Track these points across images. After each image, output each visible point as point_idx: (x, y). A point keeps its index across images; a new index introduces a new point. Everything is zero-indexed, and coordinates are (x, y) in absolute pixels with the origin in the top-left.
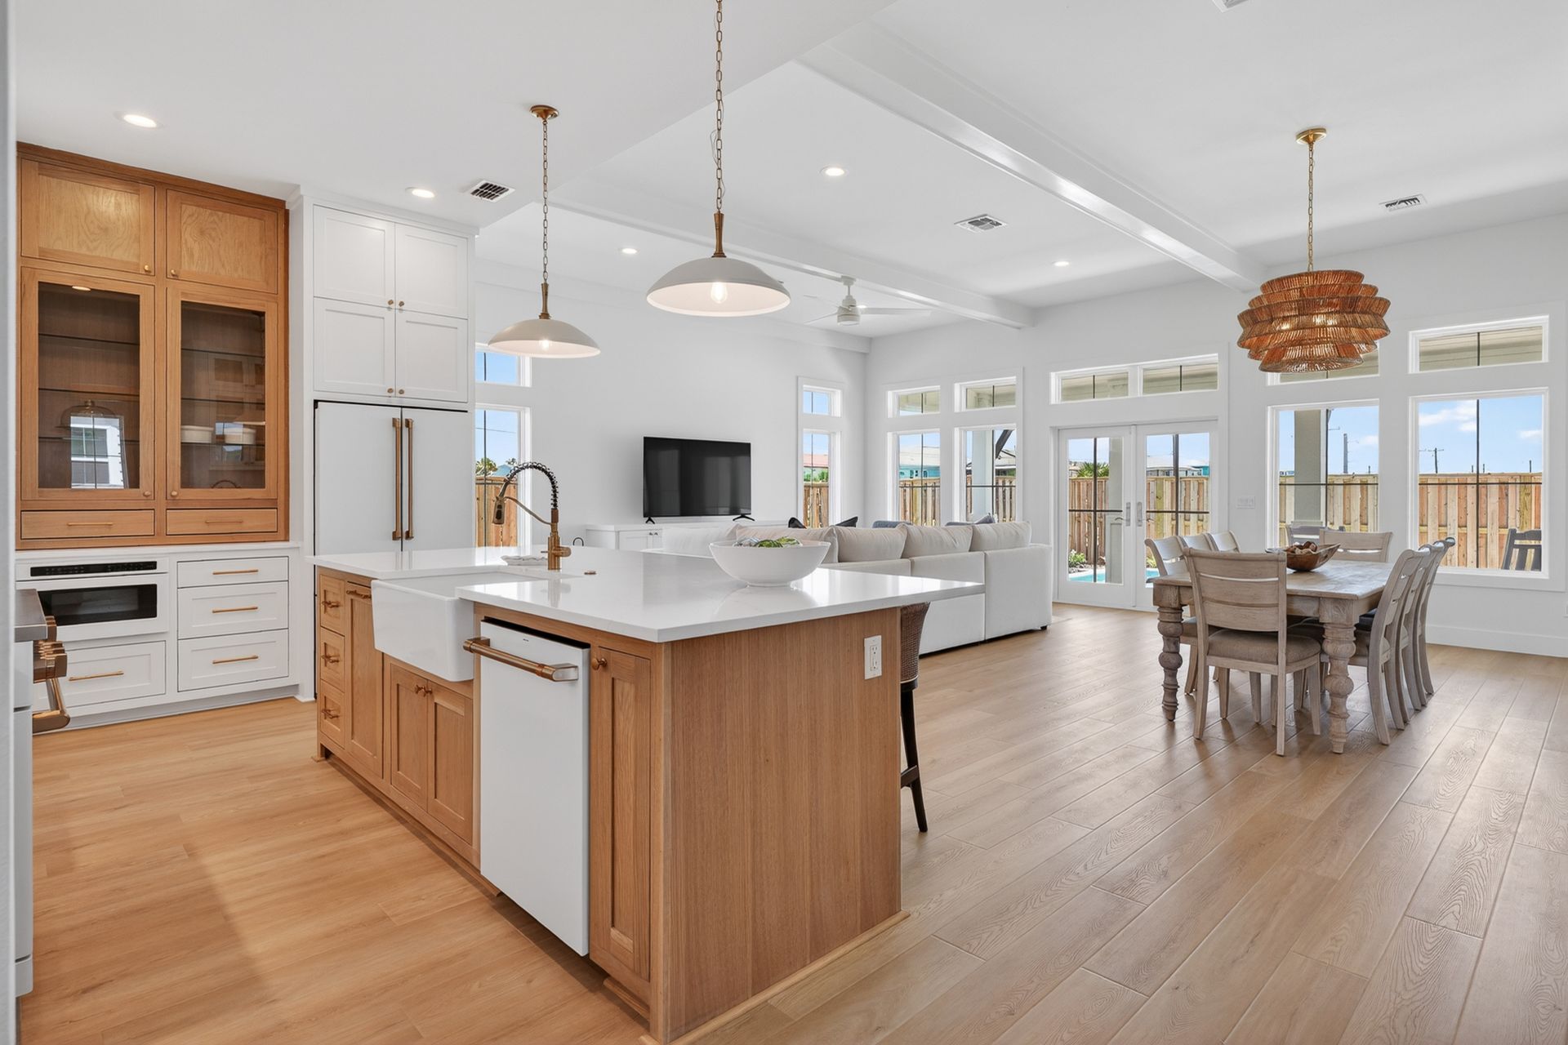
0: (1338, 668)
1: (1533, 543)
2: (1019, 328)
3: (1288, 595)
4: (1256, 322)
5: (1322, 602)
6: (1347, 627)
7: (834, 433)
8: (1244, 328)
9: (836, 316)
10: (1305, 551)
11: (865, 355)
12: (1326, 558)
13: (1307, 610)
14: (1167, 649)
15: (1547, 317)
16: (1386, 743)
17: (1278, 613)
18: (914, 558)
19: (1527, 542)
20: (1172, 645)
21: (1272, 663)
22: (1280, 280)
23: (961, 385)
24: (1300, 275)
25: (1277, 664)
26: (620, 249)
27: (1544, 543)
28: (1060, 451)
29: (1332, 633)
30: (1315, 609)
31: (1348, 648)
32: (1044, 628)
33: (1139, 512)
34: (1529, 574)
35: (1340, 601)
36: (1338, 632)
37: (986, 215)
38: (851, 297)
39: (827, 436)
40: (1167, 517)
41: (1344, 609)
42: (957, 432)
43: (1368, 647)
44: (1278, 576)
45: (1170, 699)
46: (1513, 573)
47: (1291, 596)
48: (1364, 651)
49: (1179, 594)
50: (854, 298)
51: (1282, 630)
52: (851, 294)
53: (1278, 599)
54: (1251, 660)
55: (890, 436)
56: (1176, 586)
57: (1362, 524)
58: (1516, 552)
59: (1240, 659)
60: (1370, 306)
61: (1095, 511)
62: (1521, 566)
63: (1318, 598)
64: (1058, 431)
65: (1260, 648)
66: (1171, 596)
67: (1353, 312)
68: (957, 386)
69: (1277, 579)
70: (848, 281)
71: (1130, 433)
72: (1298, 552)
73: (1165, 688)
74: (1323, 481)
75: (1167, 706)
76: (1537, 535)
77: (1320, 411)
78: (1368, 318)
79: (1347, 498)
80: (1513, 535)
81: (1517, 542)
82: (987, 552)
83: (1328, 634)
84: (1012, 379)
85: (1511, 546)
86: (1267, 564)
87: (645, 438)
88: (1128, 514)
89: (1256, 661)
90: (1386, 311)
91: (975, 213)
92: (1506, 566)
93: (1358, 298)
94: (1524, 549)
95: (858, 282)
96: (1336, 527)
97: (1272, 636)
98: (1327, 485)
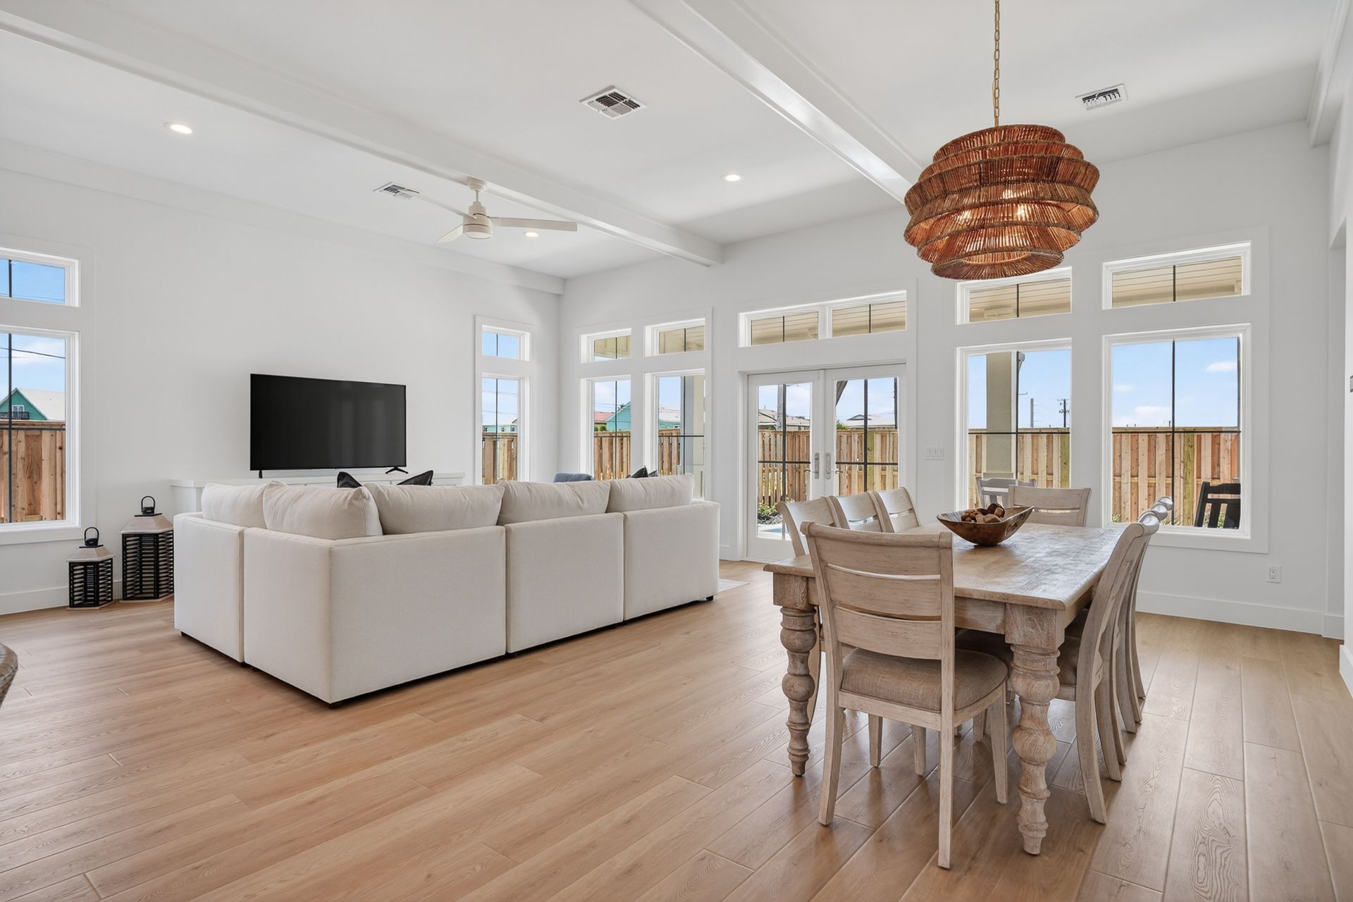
0: (1032, 717)
1: (1228, 496)
2: (708, 266)
3: (957, 598)
4: (925, 201)
5: (1009, 612)
6: (1046, 654)
7: (523, 378)
8: (911, 213)
9: (462, 227)
10: (990, 517)
11: (559, 296)
12: (1016, 526)
13: (988, 622)
14: (793, 671)
15: (1248, 244)
16: (1101, 822)
17: (940, 630)
18: (511, 525)
19: (1222, 496)
20: (799, 664)
21: (932, 710)
22: (956, 143)
23: (653, 329)
24: (982, 133)
25: (940, 713)
26: (166, 124)
27: (1245, 498)
28: (750, 400)
29: (1025, 662)
30: (999, 621)
31: (1047, 687)
32: (710, 599)
33: (828, 464)
34: (1221, 532)
35: (1037, 610)
36: (1033, 661)
37: (613, 87)
38: (480, 203)
39: (516, 383)
40: (856, 468)
41: (1042, 626)
42: (648, 378)
43: (1075, 670)
44: (940, 572)
45: (798, 746)
46: (1205, 531)
47: (962, 599)
48: (1070, 677)
49: (808, 588)
50: (483, 205)
51: (947, 656)
52: (479, 200)
53: (940, 608)
54: (900, 703)
55: (583, 383)
56: (803, 577)
57: (1048, 474)
58: (1209, 506)
59: (887, 700)
60: (1075, 175)
61: (784, 462)
62: (1213, 524)
63: (1003, 604)
64: (748, 377)
65: (914, 686)
66: (797, 590)
67: (1052, 181)
68: (648, 329)
69: (938, 577)
70: (475, 183)
71: (819, 378)
72: (980, 519)
73: (790, 729)
74: (1014, 430)
75: (793, 755)
76: (1235, 488)
77: (1010, 353)
78: (1072, 191)
79: (1035, 449)
80: (1207, 488)
81: (1210, 496)
82: (628, 513)
83: (1017, 661)
84: (701, 321)
85: (1204, 500)
86: (924, 553)
87: (253, 376)
88: (817, 466)
89: (909, 705)
90: (1094, 186)
91: (600, 86)
92: (1199, 523)
93: (1059, 159)
94: (1216, 504)
95: (489, 185)
96: (1026, 480)
97: (933, 665)
98: (1017, 433)
